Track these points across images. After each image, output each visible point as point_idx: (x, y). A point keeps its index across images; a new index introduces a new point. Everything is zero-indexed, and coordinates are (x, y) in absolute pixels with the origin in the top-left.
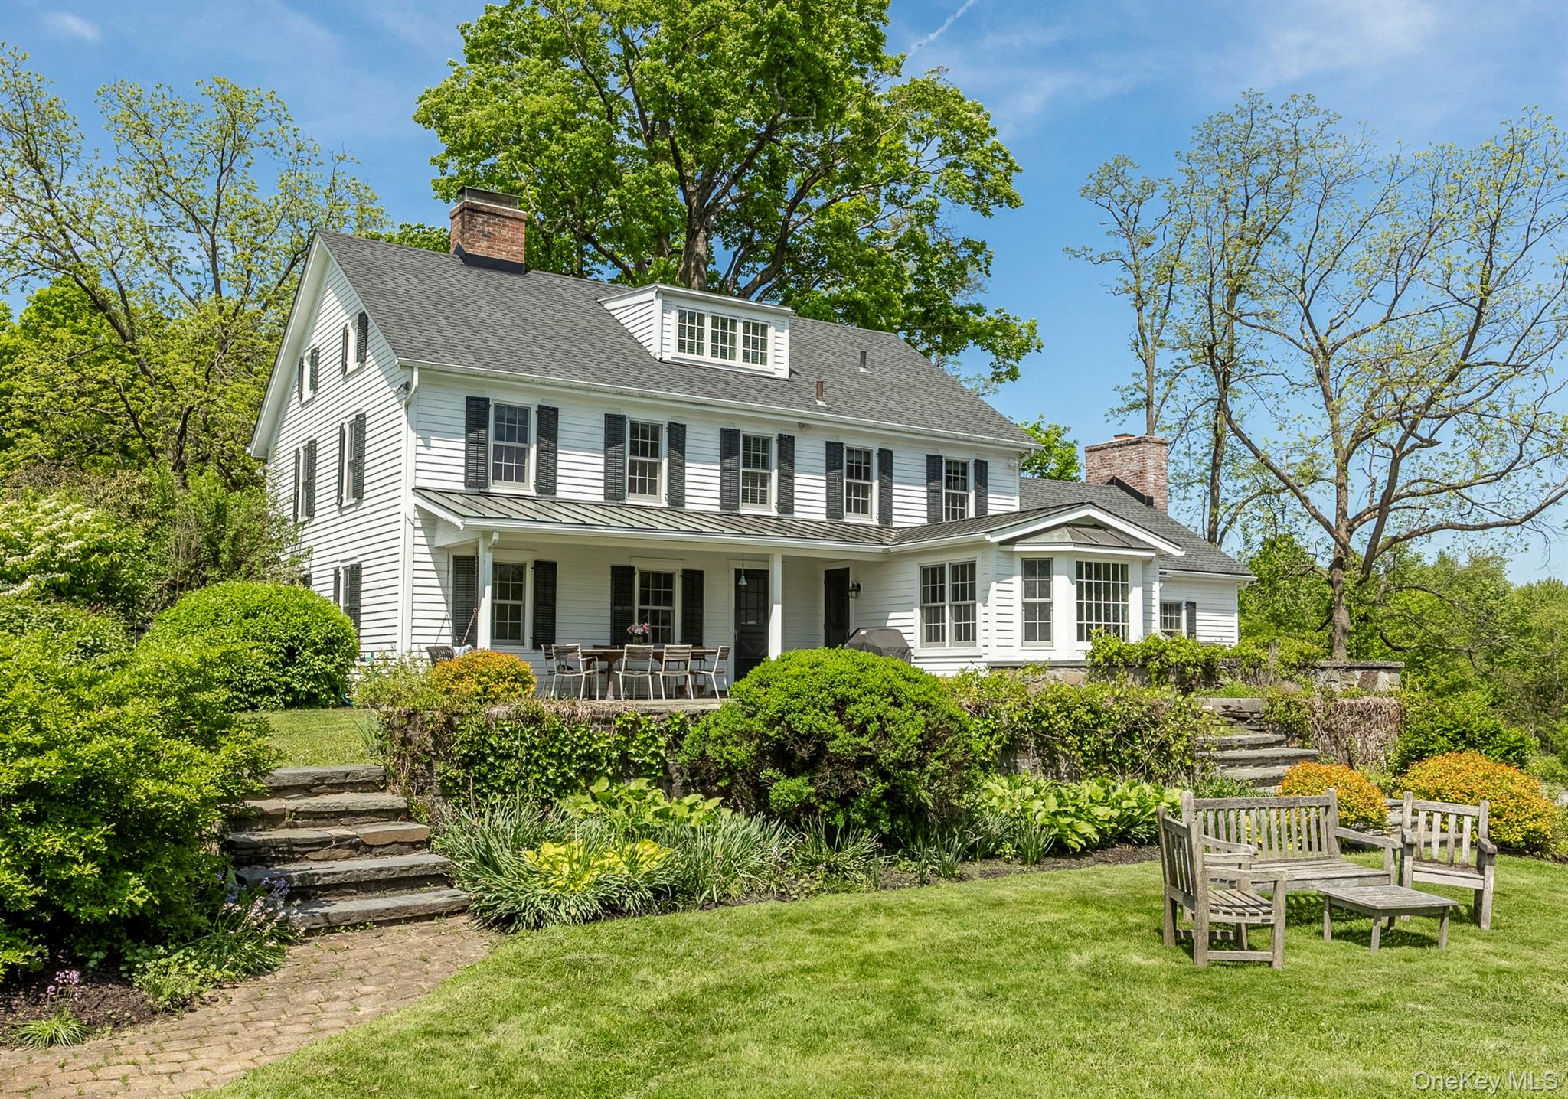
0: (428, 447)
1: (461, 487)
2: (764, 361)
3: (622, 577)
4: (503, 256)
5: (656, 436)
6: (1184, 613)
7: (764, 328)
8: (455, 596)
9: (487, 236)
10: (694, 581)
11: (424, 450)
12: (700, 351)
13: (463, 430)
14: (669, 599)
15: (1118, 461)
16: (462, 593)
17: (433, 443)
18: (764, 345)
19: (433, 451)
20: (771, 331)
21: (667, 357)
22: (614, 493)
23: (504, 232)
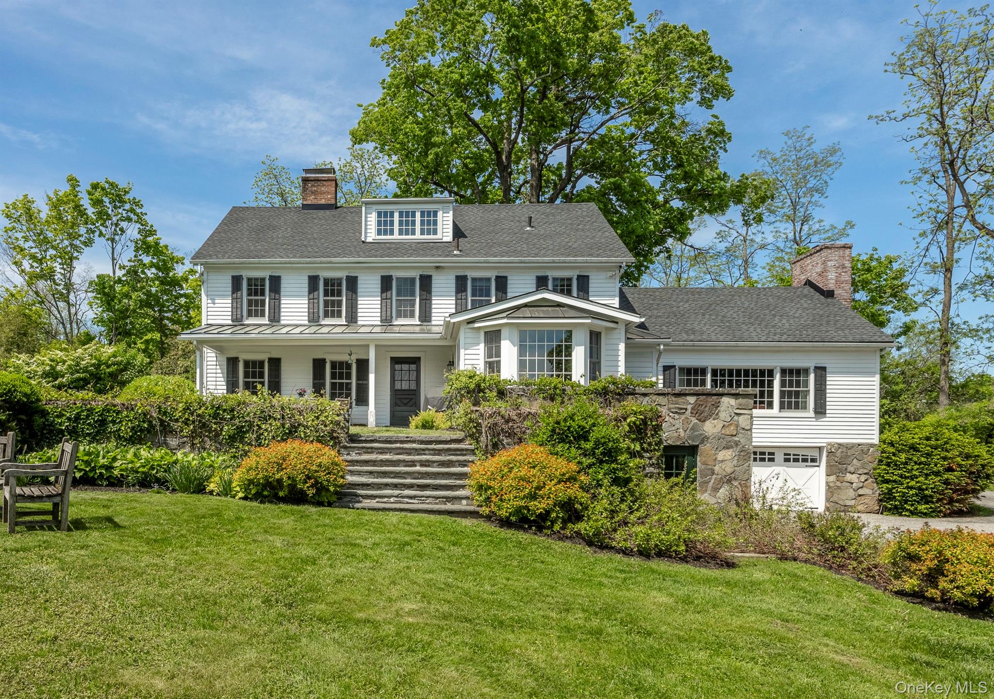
0: (214, 303)
1: (230, 322)
2: (435, 233)
3: (318, 365)
4: (323, 202)
5: (340, 285)
6: (812, 377)
7: (435, 214)
8: (228, 377)
9: (314, 193)
10: (363, 365)
11: (212, 305)
12: (392, 233)
13: (230, 293)
14: (349, 376)
15: (810, 267)
16: (230, 376)
17: (216, 301)
18: (435, 223)
19: (216, 305)
20: (440, 214)
21: (369, 240)
22: (314, 319)
23: (323, 189)
